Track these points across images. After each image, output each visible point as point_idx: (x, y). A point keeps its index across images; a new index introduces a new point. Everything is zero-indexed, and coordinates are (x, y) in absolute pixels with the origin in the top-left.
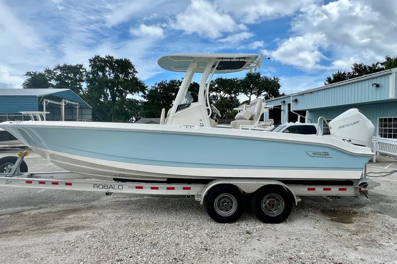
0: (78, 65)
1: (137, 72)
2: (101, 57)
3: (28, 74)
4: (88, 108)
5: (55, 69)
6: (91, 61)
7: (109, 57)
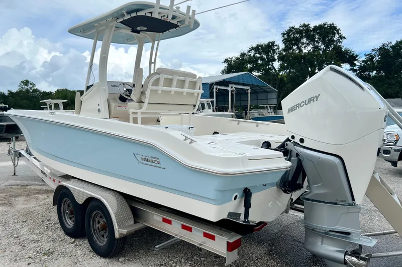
0: (269, 43)
1: (344, 38)
2: (296, 27)
3: (226, 61)
4: (273, 91)
5: (249, 51)
6: (284, 34)
7: (305, 25)
